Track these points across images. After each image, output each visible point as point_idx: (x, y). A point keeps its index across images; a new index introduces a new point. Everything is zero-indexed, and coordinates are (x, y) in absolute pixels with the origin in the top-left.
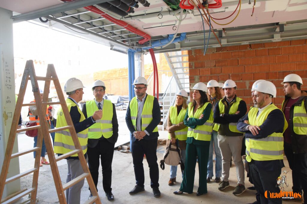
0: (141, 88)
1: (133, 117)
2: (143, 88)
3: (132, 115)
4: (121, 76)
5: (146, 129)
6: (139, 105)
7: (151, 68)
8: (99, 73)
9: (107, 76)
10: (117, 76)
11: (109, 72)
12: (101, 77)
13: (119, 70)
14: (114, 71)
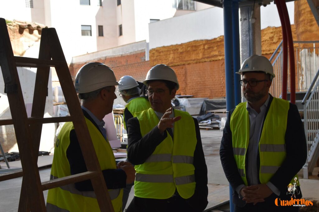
0: (257, 82)
1: (238, 149)
2: (261, 81)
3: (235, 145)
4: (208, 58)
5: (273, 180)
6: (252, 124)
7: (273, 37)
8: (162, 50)
9: (179, 57)
10: (199, 57)
11: (183, 48)
12: (165, 59)
13: (204, 45)
14: (192, 47)
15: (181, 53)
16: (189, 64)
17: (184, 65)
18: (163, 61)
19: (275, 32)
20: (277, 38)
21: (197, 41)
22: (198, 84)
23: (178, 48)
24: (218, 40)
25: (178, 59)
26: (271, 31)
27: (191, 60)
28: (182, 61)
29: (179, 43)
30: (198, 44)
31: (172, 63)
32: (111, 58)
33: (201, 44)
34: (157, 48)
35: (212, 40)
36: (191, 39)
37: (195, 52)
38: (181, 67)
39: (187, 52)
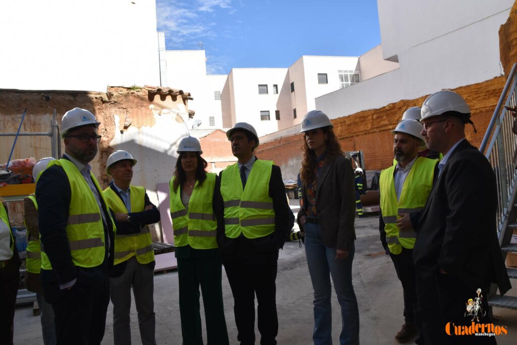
4: (377, 128)
9: (347, 130)
10: (367, 127)
11: (351, 119)
13: (373, 115)
14: (360, 117)
15: (349, 125)
16: (357, 136)
17: (352, 137)
21: (365, 111)
22: (368, 156)
23: (345, 120)
24: (387, 108)
25: (346, 131)
27: (360, 132)
28: (351, 133)
29: (347, 115)
30: (366, 115)
32: (286, 138)
33: (369, 114)
35: (381, 109)
36: (359, 110)
37: (364, 123)
38: (350, 139)
39: (355, 123)
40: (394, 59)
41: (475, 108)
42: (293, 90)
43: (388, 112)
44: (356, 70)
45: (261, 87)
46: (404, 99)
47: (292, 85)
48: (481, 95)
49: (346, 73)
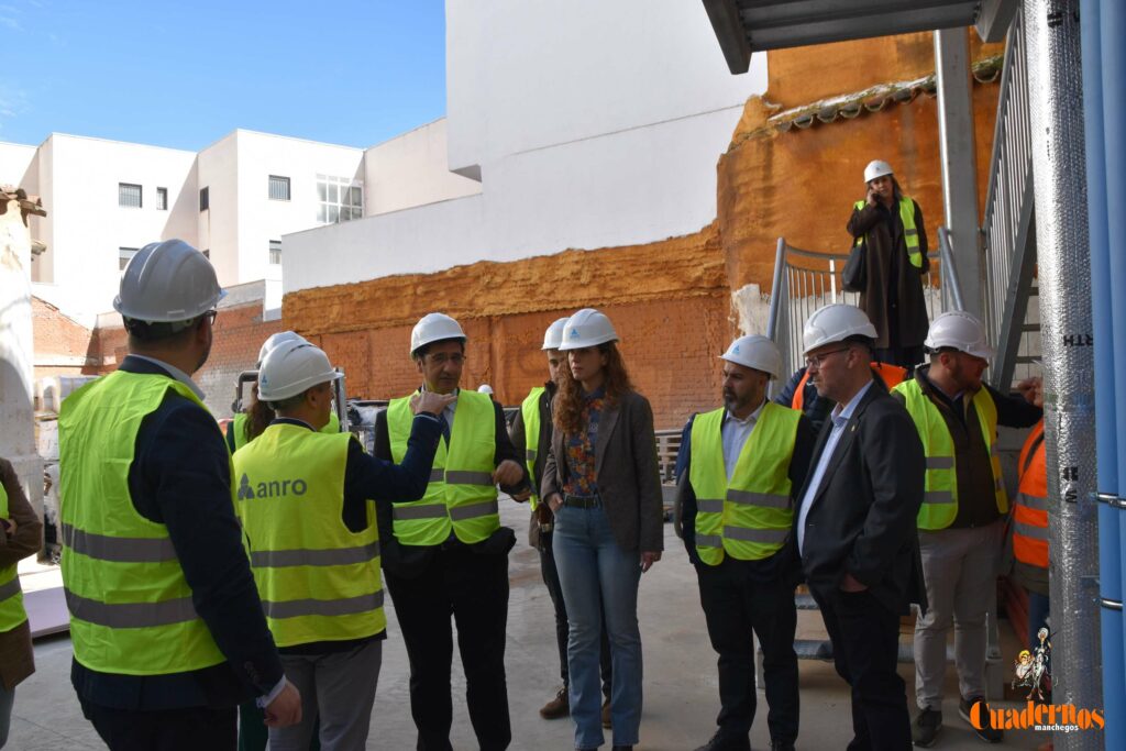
8: (313, 296)
9: (354, 313)
10: (402, 312)
11: (364, 291)
12: (320, 317)
13: (416, 286)
14: (387, 289)
15: (360, 303)
16: (377, 328)
17: (365, 330)
18: (315, 321)
19: (583, 261)
20: (589, 274)
21: (399, 276)
22: (399, 374)
23: (352, 291)
24: (449, 274)
25: (352, 317)
26: (576, 258)
27: (385, 320)
28: (361, 321)
29: (355, 281)
30: (402, 284)
31: (336, 325)
33: (409, 282)
34: (301, 290)
35: (434, 275)
36: (386, 273)
37: (394, 302)
38: (358, 334)
39: (374, 301)
40: (473, 173)
41: (629, 292)
42: (205, 205)
43: (451, 284)
44: (357, 177)
45: (125, 190)
46: (487, 259)
47: (205, 193)
48: (643, 269)
49: (333, 183)
